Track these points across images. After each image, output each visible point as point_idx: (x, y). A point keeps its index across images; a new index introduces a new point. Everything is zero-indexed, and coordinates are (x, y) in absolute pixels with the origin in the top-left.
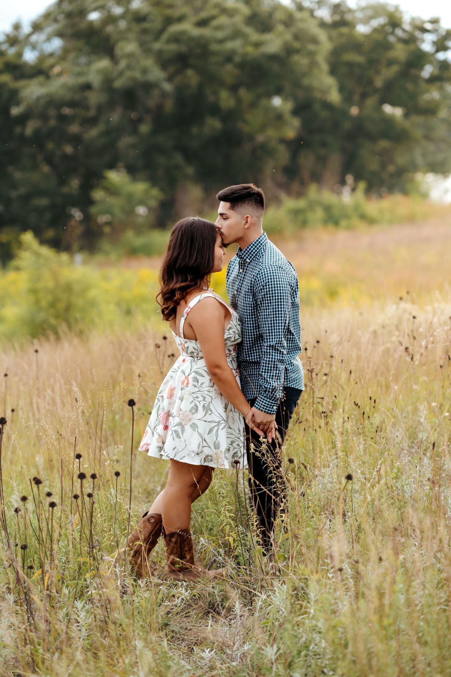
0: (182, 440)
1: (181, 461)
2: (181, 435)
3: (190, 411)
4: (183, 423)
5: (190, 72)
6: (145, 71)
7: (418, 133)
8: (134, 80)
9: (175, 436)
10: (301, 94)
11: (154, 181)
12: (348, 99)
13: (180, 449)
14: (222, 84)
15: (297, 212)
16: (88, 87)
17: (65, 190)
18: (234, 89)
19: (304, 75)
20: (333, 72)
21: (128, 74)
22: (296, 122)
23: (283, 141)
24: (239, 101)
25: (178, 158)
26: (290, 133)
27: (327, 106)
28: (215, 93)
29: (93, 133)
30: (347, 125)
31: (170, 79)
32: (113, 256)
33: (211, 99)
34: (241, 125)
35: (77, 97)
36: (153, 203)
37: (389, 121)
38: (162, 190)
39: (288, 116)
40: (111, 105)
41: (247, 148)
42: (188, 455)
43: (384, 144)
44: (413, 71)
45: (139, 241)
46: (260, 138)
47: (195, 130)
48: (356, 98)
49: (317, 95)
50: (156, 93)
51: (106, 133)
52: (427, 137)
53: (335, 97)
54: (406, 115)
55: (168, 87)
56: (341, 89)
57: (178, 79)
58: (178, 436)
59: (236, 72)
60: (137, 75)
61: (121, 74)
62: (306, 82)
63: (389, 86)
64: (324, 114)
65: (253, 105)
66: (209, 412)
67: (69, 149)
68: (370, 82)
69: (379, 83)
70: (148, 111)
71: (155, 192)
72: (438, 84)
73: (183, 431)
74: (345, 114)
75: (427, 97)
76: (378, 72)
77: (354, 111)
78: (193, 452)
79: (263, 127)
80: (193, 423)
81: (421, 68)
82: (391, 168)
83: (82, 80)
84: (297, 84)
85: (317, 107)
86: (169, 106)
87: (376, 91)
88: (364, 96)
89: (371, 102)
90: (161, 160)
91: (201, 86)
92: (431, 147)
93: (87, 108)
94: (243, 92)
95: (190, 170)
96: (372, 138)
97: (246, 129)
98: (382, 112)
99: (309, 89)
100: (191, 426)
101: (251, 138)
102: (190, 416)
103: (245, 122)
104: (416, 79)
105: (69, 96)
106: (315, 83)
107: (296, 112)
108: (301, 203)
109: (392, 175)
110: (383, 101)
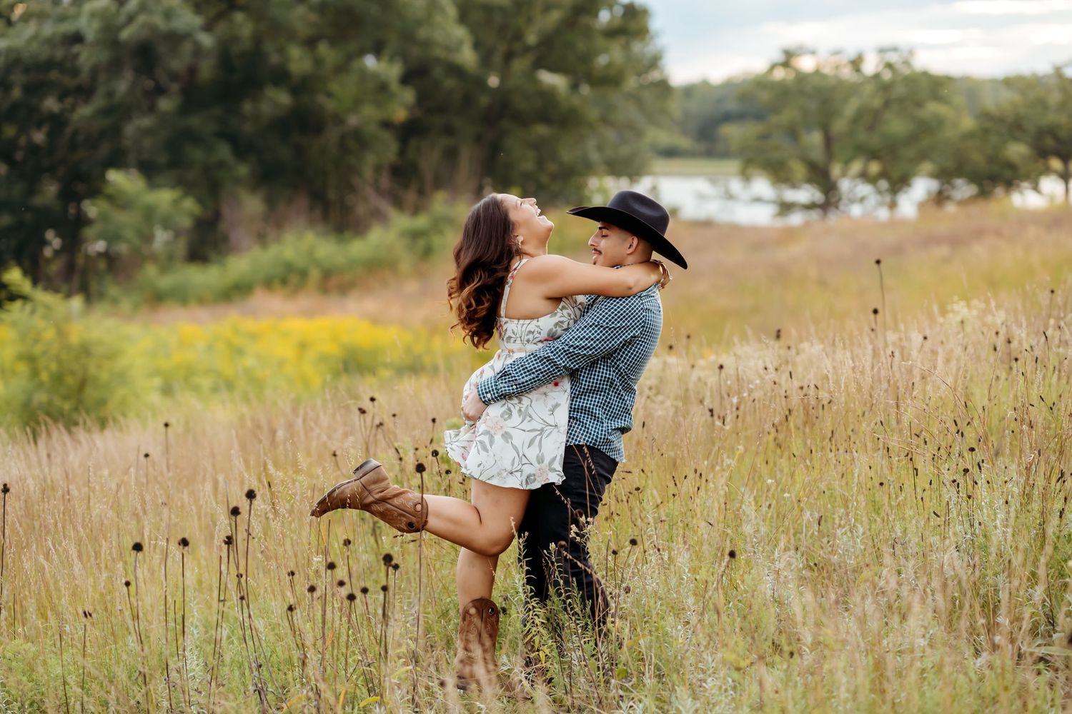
0: (491, 453)
1: (488, 481)
2: (488, 447)
3: (502, 416)
4: (492, 432)
5: (239, 17)
6: (168, 14)
7: (593, 114)
8: (153, 28)
9: (480, 449)
10: (415, 52)
11: (187, 186)
12: (486, 60)
13: (487, 466)
14: (291, 36)
15: (415, 235)
16: (77, 38)
17: (38, 201)
18: (310, 43)
19: (419, 23)
20: (463, 18)
21: (142, 19)
22: (409, 95)
23: (386, 125)
24: (318, 62)
25: (224, 151)
26: (400, 114)
27: (456, 70)
28: (281, 50)
29: (85, 111)
30: (484, 100)
31: (208, 28)
32: (126, 305)
33: (275, 59)
34: (321, 99)
35: (59, 54)
36: (186, 222)
37: (548, 95)
38: (200, 200)
39: (395, 86)
40: (114, 67)
41: (332, 135)
42: (499, 474)
43: (542, 130)
44: (585, 19)
45: (166, 282)
46: (353, 120)
47: (247, 107)
48: (497, 59)
49: (439, 53)
50: (187, 48)
51: (108, 111)
52: (605, 121)
53: (468, 57)
54: (575, 87)
55: (206, 40)
56: (477, 46)
57: (222, 27)
58: (486, 449)
59: (313, 17)
60: (158, 21)
61: (131, 19)
62: (422, 33)
63: (547, 42)
64: (450, 83)
65: (341, 69)
66: (528, 418)
67: (39, 137)
68: (519, 36)
69: (531, 38)
70: (174, 77)
71: (190, 204)
72: (623, 40)
73: (492, 442)
74: (480, 83)
75: (602, 60)
76: (530, 20)
77: (493, 81)
78: (505, 470)
79: (357, 103)
80: (506, 433)
81: (595, 14)
82: (552, 167)
83: (67, 27)
84: (408, 36)
85: (438, 72)
86: (207, 70)
87: (527, 49)
88: (509, 56)
89: (520, 65)
90: (197, 154)
91: (257, 39)
92: (610, 134)
93: (75, 72)
94: (323, 48)
95: (243, 170)
96: (522, 120)
97: (330, 105)
98: (536, 81)
99: (427, 44)
100: (503, 435)
101: (338, 120)
102: (502, 423)
103: (330, 95)
104: (588, 32)
105: (45, 53)
106: (438, 36)
107: (406, 80)
108: (421, 221)
109: (554, 177)
110: (539, 64)
